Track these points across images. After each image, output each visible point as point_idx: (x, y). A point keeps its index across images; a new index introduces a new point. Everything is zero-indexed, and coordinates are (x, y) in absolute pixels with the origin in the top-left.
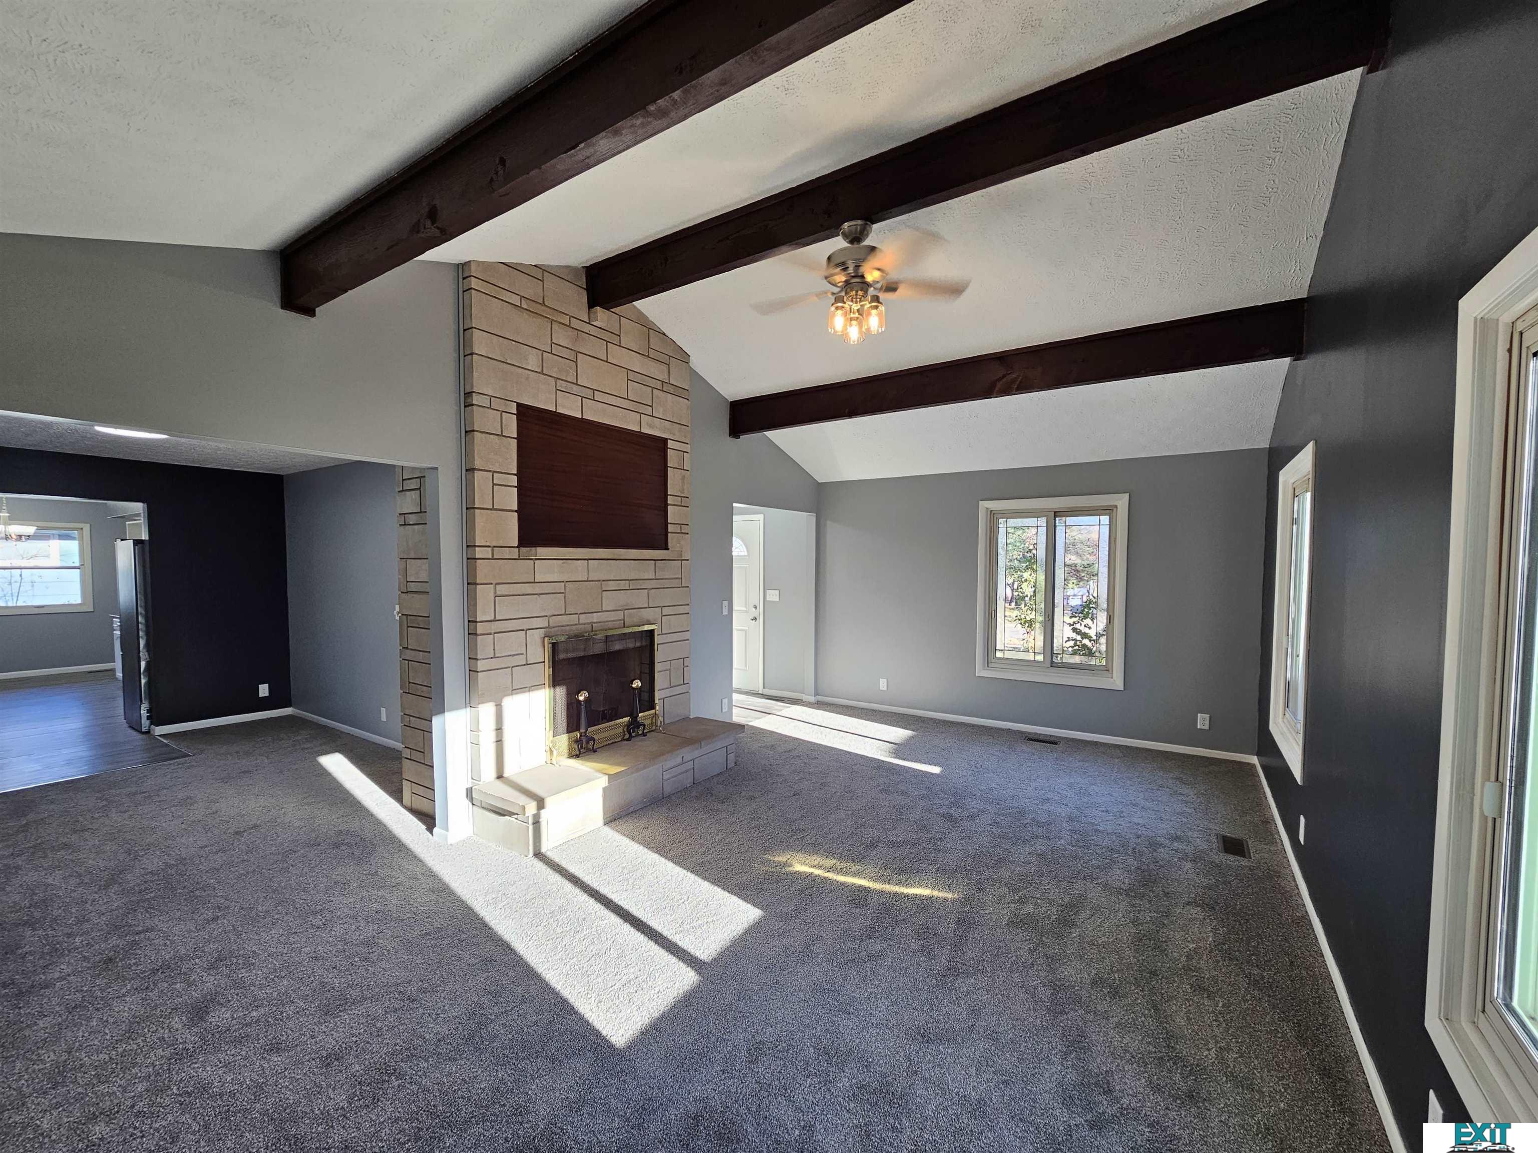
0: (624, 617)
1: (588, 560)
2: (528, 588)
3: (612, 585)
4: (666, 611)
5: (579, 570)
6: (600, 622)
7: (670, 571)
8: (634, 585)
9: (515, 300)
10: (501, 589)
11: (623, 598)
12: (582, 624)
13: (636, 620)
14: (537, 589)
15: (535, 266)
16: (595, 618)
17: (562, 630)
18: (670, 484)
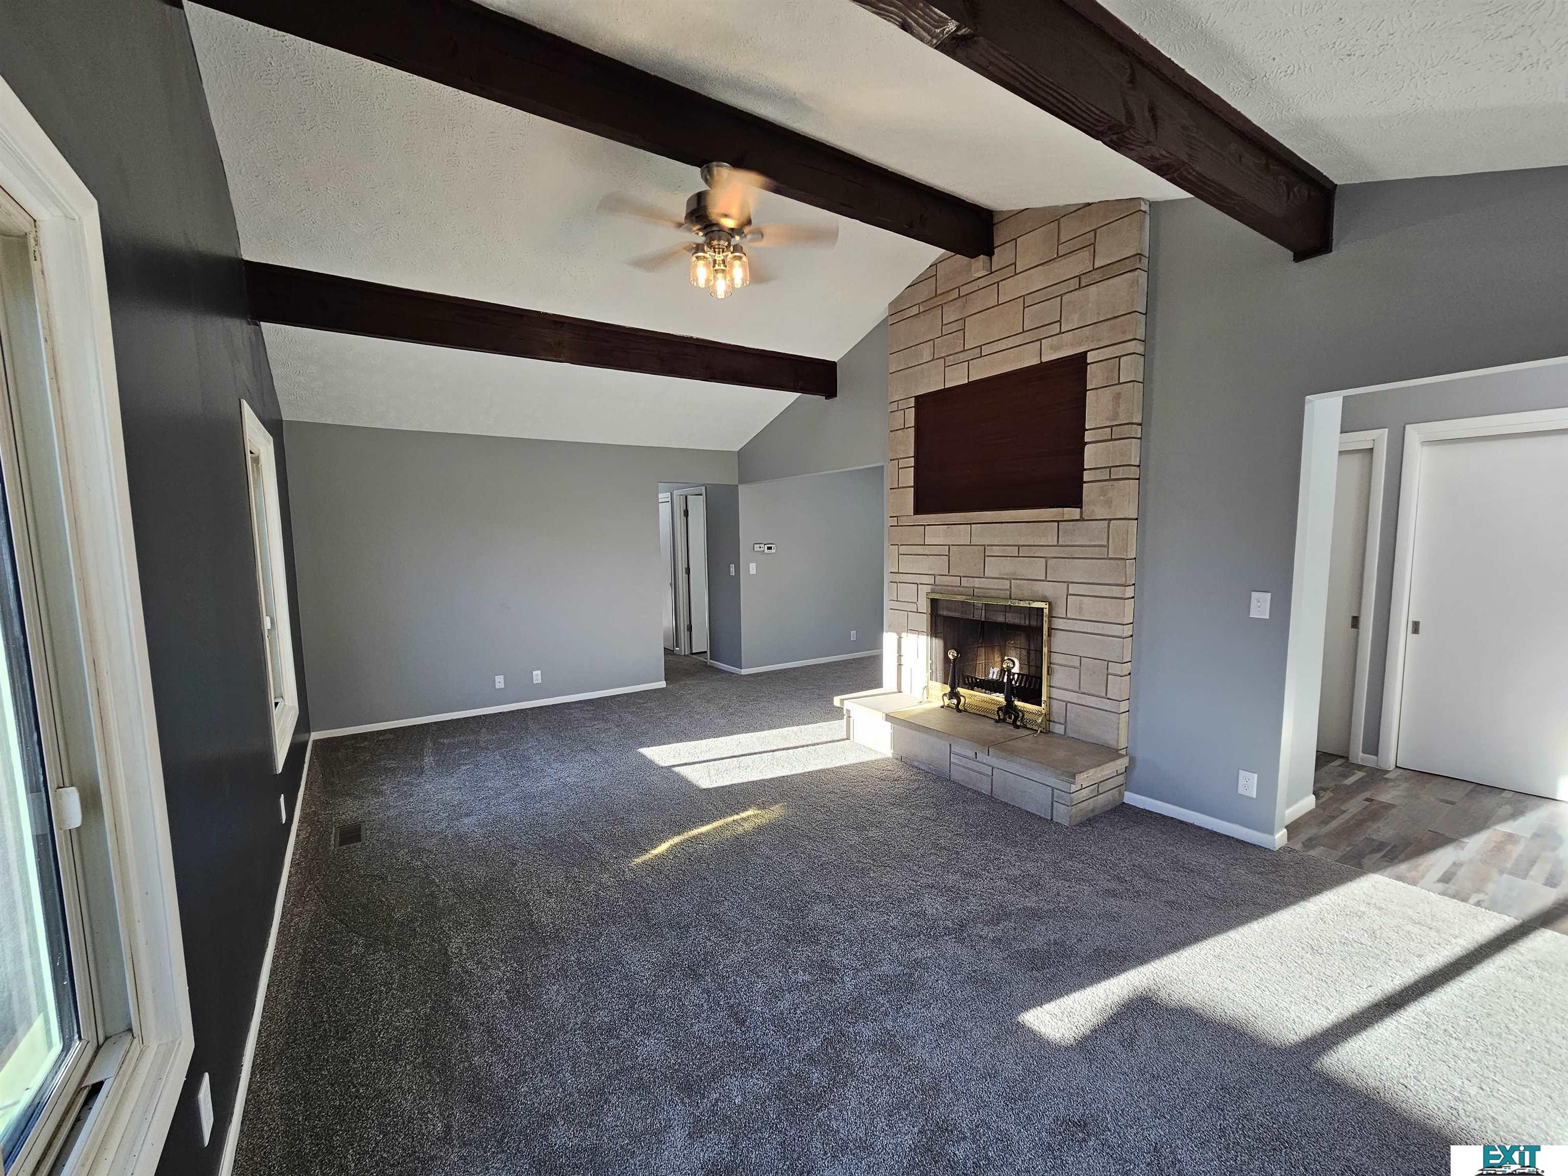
0: (1011, 587)
1: (970, 524)
2: (920, 550)
3: (996, 551)
4: (1073, 589)
5: (961, 534)
6: (983, 589)
7: (1081, 536)
8: (1021, 551)
9: (915, 310)
10: (903, 549)
11: (1008, 567)
12: (963, 587)
13: (1027, 593)
14: (926, 550)
15: (930, 267)
16: (977, 583)
17: (945, 590)
18: (1088, 415)
